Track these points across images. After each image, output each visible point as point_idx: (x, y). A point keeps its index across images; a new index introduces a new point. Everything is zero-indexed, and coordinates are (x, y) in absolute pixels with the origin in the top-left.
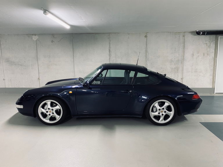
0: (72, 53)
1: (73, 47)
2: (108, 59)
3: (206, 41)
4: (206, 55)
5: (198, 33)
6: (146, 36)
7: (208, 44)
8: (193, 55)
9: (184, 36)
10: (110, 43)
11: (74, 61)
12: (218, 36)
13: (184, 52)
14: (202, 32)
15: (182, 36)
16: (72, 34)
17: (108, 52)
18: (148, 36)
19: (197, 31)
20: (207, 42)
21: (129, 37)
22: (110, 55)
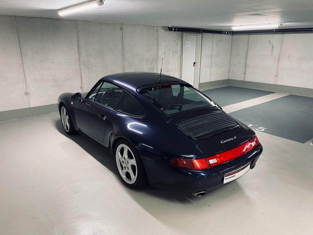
0: (19, 50)
1: (19, 39)
2: (77, 58)
3: (174, 38)
4: (175, 52)
5: (170, 29)
6: (121, 29)
7: (176, 41)
8: (165, 53)
9: (157, 31)
10: (78, 35)
11: (23, 63)
12: (183, 32)
13: (158, 49)
14: (174, 28)
15: (156, 31)
16: (15, 16)
17: (76, 48)
18: (123, 28)
19: (170, 27)
20: (176, 39)
21: (102, 28)
22: (79, 53)
